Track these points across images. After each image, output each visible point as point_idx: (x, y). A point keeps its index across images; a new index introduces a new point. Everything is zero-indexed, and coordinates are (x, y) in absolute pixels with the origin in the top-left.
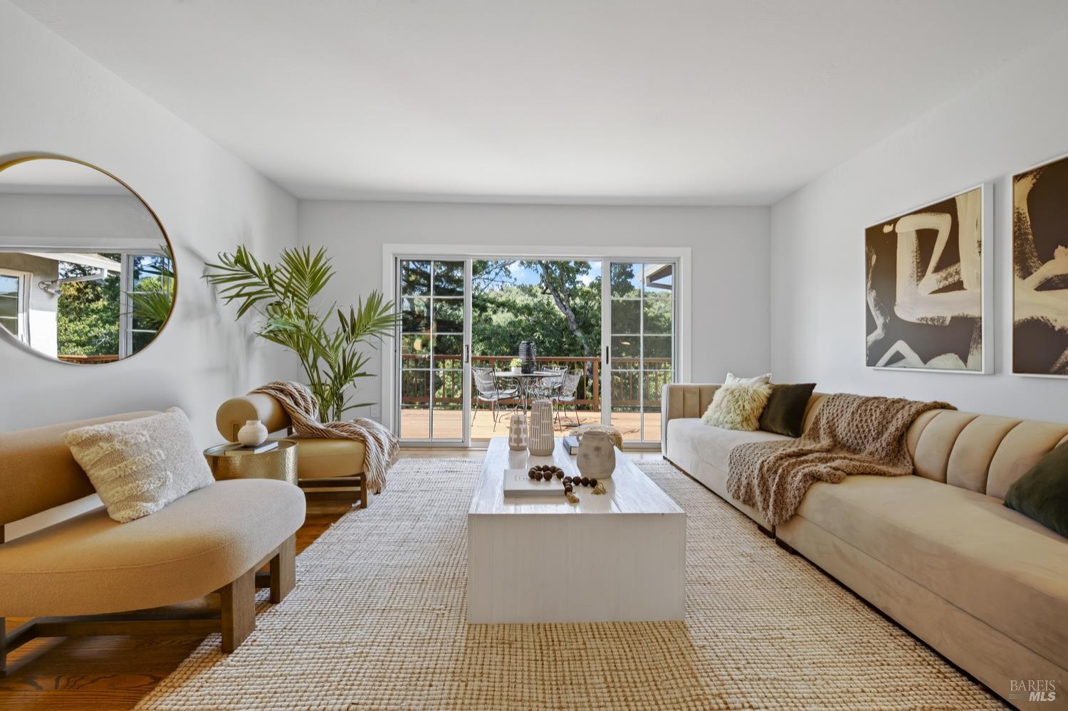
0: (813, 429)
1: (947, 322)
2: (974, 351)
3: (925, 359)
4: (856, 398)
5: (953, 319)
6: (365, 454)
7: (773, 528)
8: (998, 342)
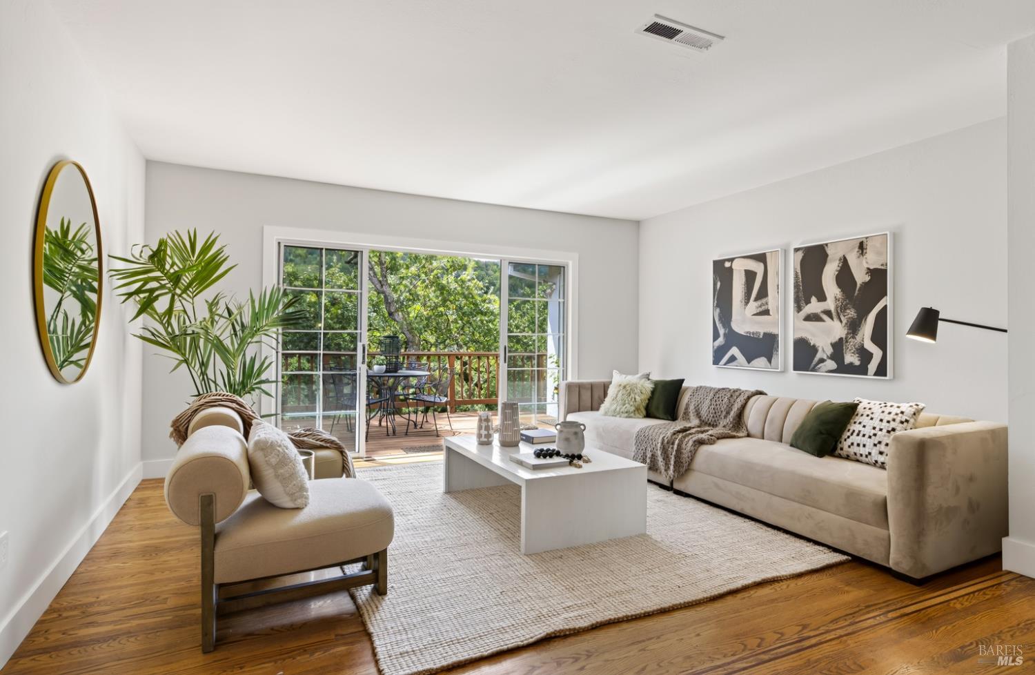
0: (685, 413)
1: (761, 337)
2: (774, 356)
3: (749, 360)
4: (711, 389)
5: (765, 334)
6: (343, 459)
7: (672, 483)
8: (786, 352)
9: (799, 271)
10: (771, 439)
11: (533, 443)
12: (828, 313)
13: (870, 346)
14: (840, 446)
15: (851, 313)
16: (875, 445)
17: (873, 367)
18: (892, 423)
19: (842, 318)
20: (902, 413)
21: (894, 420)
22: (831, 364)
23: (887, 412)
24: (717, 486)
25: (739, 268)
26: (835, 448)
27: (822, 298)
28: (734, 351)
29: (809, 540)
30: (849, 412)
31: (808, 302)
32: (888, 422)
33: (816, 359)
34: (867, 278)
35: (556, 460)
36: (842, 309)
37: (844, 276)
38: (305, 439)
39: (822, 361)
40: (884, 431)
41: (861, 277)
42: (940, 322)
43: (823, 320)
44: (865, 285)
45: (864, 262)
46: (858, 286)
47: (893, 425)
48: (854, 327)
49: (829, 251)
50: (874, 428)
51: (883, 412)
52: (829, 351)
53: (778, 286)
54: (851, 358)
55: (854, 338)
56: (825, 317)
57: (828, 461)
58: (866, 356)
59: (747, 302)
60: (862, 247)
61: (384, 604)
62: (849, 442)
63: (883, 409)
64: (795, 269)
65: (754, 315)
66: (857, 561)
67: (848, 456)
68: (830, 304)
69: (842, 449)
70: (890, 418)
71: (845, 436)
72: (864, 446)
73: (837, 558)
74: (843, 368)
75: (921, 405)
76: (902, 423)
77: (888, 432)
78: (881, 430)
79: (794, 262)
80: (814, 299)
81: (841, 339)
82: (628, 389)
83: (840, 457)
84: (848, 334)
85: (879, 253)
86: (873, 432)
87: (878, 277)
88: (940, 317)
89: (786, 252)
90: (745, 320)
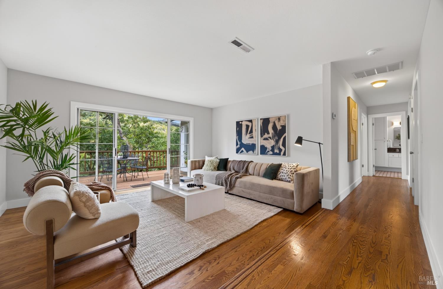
0: (230, 169)
2: (255, 150)
3: (247, 152)
4: (237, 161)
5: (252, 144)
6: (111, 193)
7: (228, 191)
8: (258, 149)
9: (262, 125)
10: (256, 175)
11: (184, 182)
12: (270, 138)
13: (281, 147)
14: (277, 177)
15: (277, 138)
16: (287, 176)
17: (282, 153)
18: (291, 169)
19: (274, 139)
20: (294, 166)
21: (292, 168)
22: (271, 153)
23: (290, 166)
24: (243, 191)
25: (244, 124)
26: (276, 177)
27: (268, 133)
28: (243, 149)
29: (271, 205)
30: (280, 166)
31: (264, 134)
32: (290, 169)
33: (267, 151)
34: (281, 128)
35: (196, 188)
36: (274, 137)
37: (274, 127)
38: (94, 186)
39: (268, 151)
40: (290, 171)
41: (279, 128)
42: (303, 141)
43: (269, 140)
44: (280, 130)
45: (280, 123)
46: (278, 130)
47: (292, 170)
48: (277, 142)
49: (270, 120)
50: (287, 171)
51: (289, 166)
52: (270, 149)
53: (256, 129)
54: (276, 151)
55: (277, 145)
56: (269, 139)
57: (274, 181)
58: (280, 150)
59: (246, 135)
60: (279, 119)
61: (136, 251)
62: (280, 175)
63: (289, 165)
64: (261, 125)
65: (249, 138)
66: (285, 210)
67: (280, 179)
68: (271, 135)
69: (278, 177)
70: (291, 168)
71: (278, 174)
72: (284, 176)
73: (280, 210)
74: (274, 154)
75: (298, 164)
76: (294, 169)
77: (291, 172)
78: (289, 171)
79: (260, 123)
80: (266, 134)
81: (274, 145)
82: (211, 162)
83: (277, 180)
84: (275, 144)
85: (284, 121)
86: (287, 172)
87: (284, 127)
88: (303, 139)
89: (258, 120)
90: (246, 140)
